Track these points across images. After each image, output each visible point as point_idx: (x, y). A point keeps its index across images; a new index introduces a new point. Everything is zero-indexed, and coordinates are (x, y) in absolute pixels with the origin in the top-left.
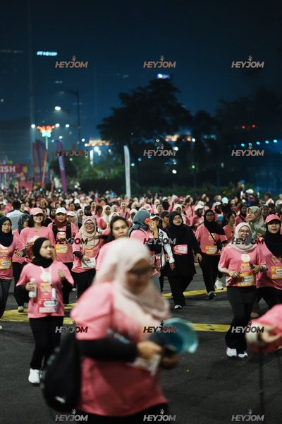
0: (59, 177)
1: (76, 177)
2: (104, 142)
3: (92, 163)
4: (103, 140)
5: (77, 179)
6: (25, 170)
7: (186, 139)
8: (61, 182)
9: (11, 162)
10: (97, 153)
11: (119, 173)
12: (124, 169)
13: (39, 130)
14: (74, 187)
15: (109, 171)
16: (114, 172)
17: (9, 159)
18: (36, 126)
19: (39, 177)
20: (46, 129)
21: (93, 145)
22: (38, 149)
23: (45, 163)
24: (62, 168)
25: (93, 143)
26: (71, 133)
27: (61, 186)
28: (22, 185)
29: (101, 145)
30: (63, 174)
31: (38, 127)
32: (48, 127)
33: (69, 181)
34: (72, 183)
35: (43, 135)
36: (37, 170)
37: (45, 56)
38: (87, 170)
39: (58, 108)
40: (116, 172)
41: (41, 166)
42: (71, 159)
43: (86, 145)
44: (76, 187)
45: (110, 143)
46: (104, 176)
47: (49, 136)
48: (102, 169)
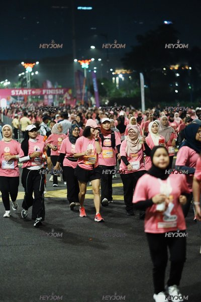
0: (94, 97)
1: (106, 96)
2: (125, 71)
3: (117, 86)
4: (125, 69)
5: (107, 98)
6: (70, 91)
7: (185, 67)
8: (96, 100)
9: (60, 87)
10: (121, 79)
11: (137, 93)
12: (140, 90)
13: (80, 63)
15: (130, 92)
16: (133, 92)
17: (59, 85)
18: (78, 60)
19: (80, 97)
20: (85, 63)
21: (118, 73)
22: (79, 77)
23: (84, 86)
24: (96, 90)
25: (118, 72)
26: (102, 65)
27: (95, 103)
28: (69, 102)
29: (124, 73)
30: (97, 94)
31: (79, 61)
32: (86, 61)
33: (102, 99)
34: (103, 100)
35: (83, 67)
36: (79, 92)
37: (84, 10)
38: (114, 91)
39: (93, 47)
40: (135, 92)
41: (81, 89)
42: (102, 84)
43: (113, 73)
44: (106, 103)
45: (131, 71)
46: (126, 95)
47: (87, 67)
48: (125, 90)
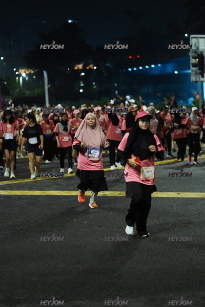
2: (29, 70)
5: (10, 97)
10: (25, 78)
14: (8, 103)
16: (37, 91)
25: (21, 71)
26: (5, 64)
29: (27, 73)
33: (5, 99)
40: (39, 92)
42: (5, 83)
43: (17, 73)
45: (34, 71)
46: (30, 94)
48: (29, 89)
